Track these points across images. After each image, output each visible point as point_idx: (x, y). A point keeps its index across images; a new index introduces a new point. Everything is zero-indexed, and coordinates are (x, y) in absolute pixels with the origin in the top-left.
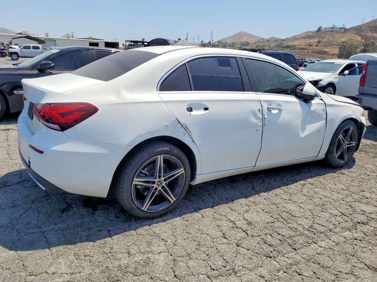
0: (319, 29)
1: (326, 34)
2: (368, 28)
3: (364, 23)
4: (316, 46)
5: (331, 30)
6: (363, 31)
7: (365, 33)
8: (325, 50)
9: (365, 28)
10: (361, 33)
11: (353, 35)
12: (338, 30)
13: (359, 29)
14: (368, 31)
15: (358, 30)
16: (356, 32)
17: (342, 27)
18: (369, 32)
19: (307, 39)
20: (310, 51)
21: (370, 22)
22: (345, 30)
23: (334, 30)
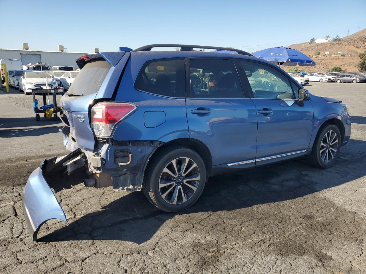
0: (312, 41)
4: (316, 57)
6: (355, 42)
7: (357, 44)
9: (356, 39)
10: (353, 44)
11: (348, 46)
13: (350, 39)
14: (359, 41)
15: (350, 41)
17: (335, 38)
22: (339, 41)
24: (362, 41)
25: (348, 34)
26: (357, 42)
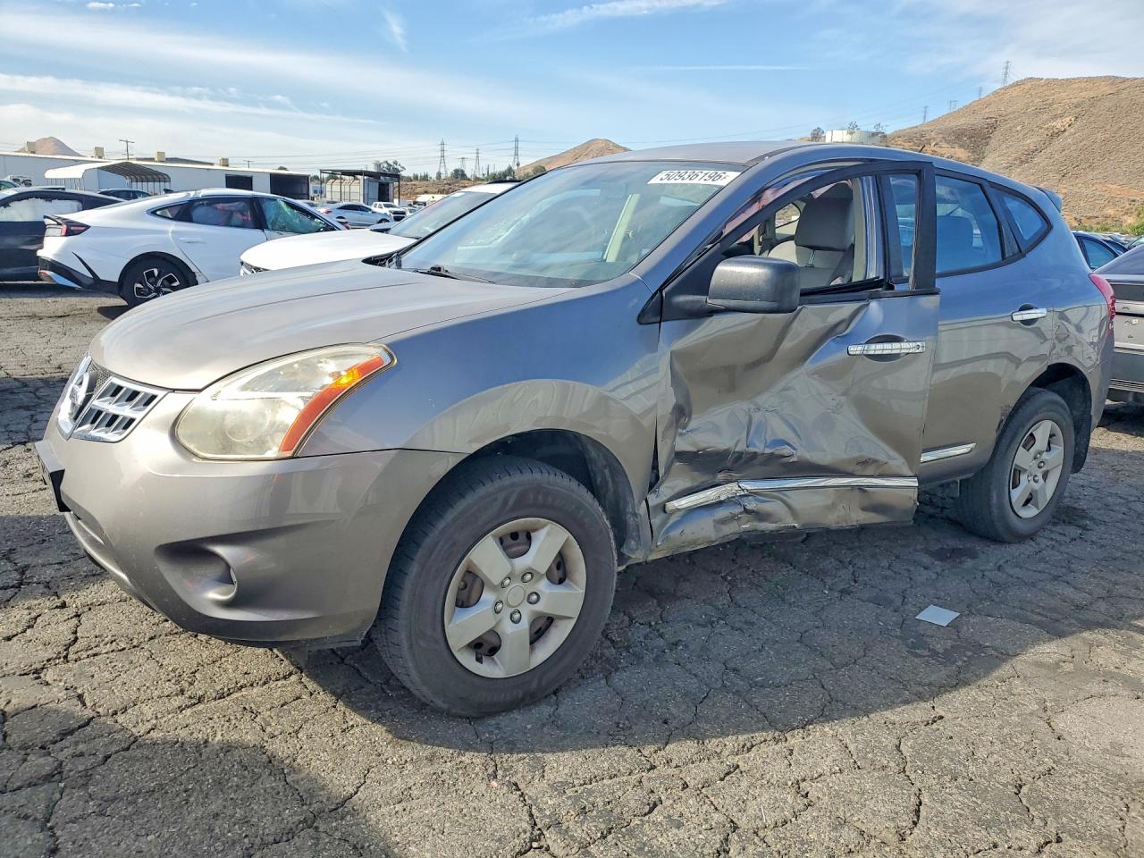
2: (941, 136)
3: (929, 119)
7: (934, 149)
9: (934, 134)
12: (865, 139)
13: (918, 135)
14: (941, 141)
16: (911, 144)
17: (874, 130)
18: (945, 145)
21: (945, 118)
22: (884, 140)
23: (855, 138)
24: (948, 142)
26: (936, 144)
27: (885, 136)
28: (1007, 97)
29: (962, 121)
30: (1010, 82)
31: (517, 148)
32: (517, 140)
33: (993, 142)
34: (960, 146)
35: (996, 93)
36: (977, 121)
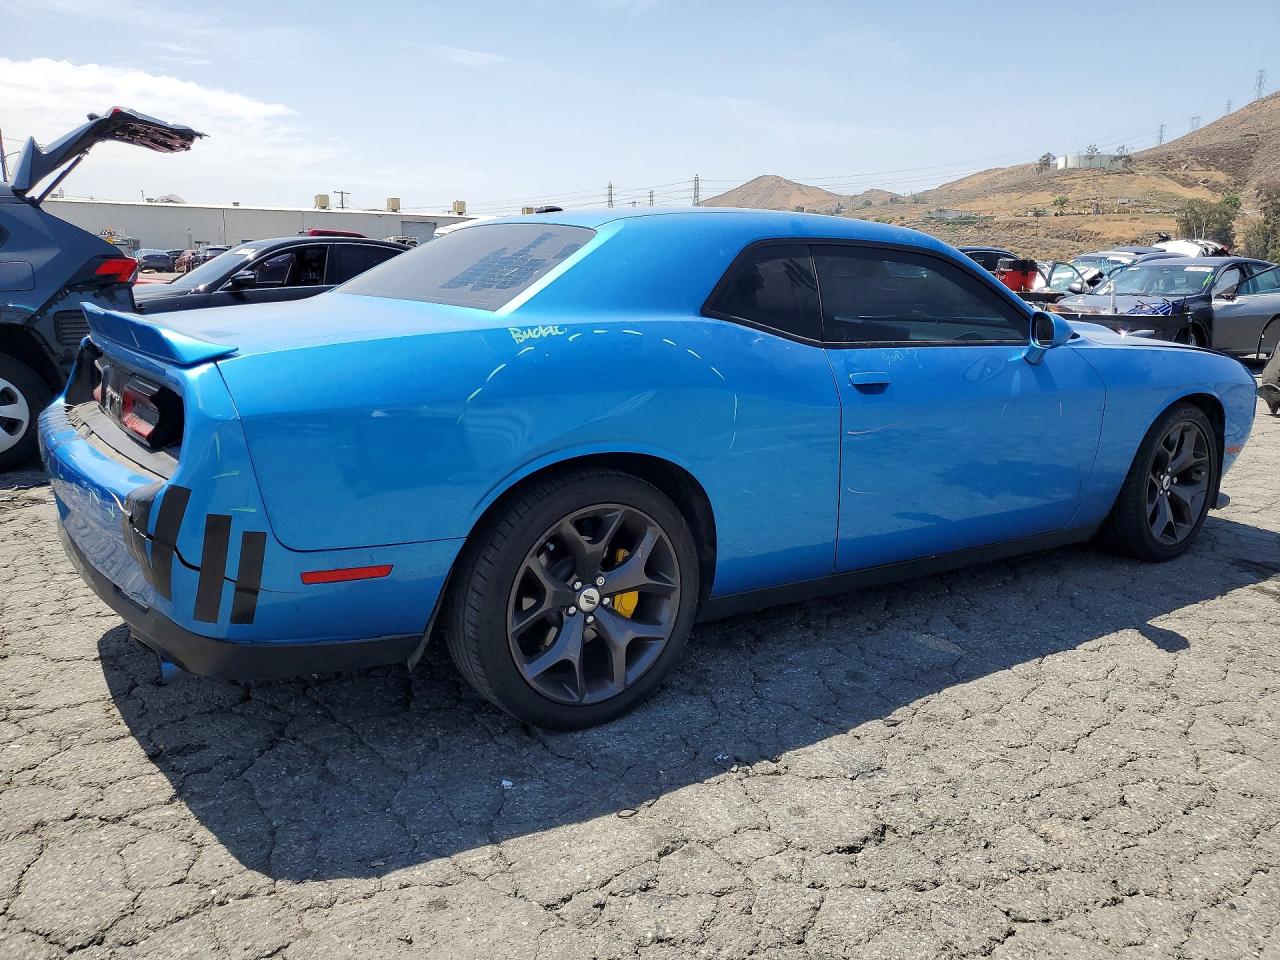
0: (1046, 162)
1: (1072, 176)
3: (1166, 140)
4: (1056, 215)
5: (1086, 164)
6: (1179, 166)
7: (1186, 172)
8: (1088, 227)
9: (1182, 156)
10: (1173, 173)
11: (1154, 179)
12: (1106, 163)
13: (1164, 157)
14: (1193, 163)
15: (1164, 161)
16: (1159, 167)
17: (1117, 154)
18: (1197, 167)
19: (1015, 195)
20: (1042, 232)
21: (1190, 137)
22: (1127, 163)
23: (1095, 163)
24: (1202, 163)
25: (1161, 138)
26: (1186, 168)
27: (1129, 159)
28: (1265, 111)
29: (1215, 140)
30: (1265, 94)
31: (697, 188)
32: (697, 180)
33: (1257, 163)
34: (1217, 168)
35: (1251, 106)
36: (1233, 138)
